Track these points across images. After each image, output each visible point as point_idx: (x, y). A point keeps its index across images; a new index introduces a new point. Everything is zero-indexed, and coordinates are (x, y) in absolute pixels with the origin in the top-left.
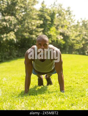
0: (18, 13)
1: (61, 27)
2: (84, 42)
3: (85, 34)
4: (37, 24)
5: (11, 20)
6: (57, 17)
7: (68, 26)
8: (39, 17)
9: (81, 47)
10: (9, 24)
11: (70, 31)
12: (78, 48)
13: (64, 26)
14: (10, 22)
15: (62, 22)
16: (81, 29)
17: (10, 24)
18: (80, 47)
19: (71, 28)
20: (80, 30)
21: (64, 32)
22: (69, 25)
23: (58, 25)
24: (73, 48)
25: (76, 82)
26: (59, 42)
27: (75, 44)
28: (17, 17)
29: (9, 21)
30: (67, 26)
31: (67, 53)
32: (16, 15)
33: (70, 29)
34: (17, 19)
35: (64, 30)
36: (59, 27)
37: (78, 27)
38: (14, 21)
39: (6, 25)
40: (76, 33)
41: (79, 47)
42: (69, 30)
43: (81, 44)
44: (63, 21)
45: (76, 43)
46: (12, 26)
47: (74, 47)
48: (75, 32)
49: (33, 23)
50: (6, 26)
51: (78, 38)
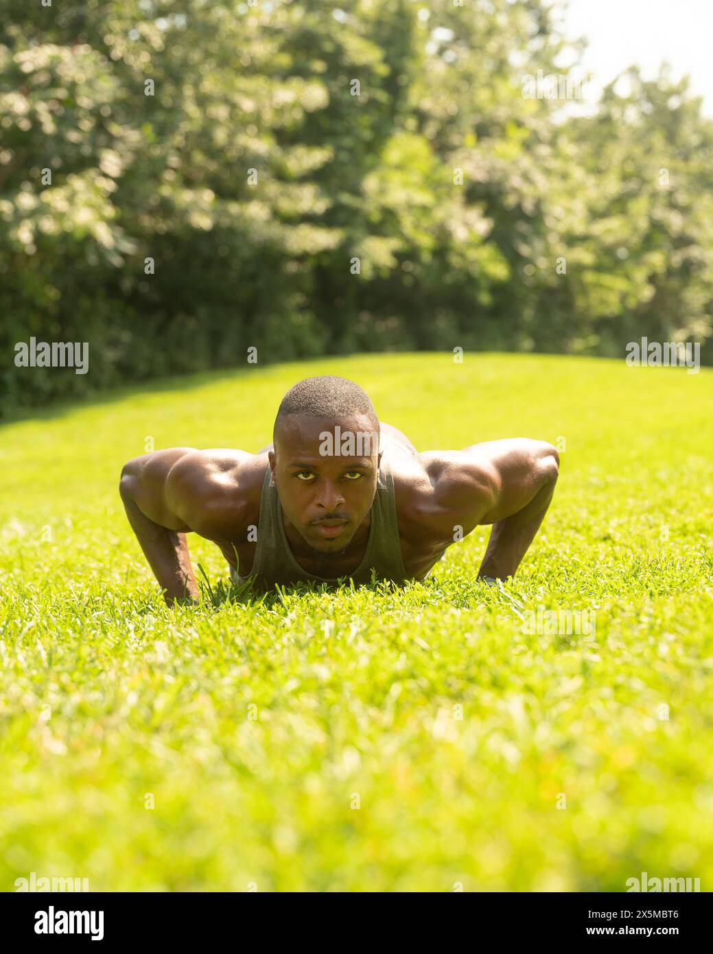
0: (120, 17)
1: (470, 139)
2: (656, 259)
3: (671, 194)
4: (280, 111)
5: (68, 79)
6: (442, 51)
7: (533, 123)
8: (294, 55)
9: (640, 304)
10: (52, 112)
11: (548, 172)
12: (612, 307)
13: (495, 130)
14: (61, 93)
15: (483, 96)
16: (638, 151)
17: (61, 111)
18: (632, 303)
19: (553, 143)
20: (629, 158)
21: (497, 176)
22: (537, 115)
23: (451, 121)
24: (568, 305)
25: (597, 531)
26: (455, 260)
27: (589, 277)
28: (117, 53)
29: (55, 82)
30: (519, 124)
31: (528, 343)
32: (109, 39)
33: (544, 150)
34: (119, 68)
35: (501, 164)
36: (455, 139)
37: (613, 137)
38: (90, 83)
39: (32, 116)
40: (598, 186)
41: (624, 297)
42: (537, 158)
43: (640, 275)
44: (490, 86)
45: (599, 268)
46: (77, 128)
47: (580, 302)
48: (592, 180)
49: (248, 105)
50: (25, 125)
51: (612, 229)
